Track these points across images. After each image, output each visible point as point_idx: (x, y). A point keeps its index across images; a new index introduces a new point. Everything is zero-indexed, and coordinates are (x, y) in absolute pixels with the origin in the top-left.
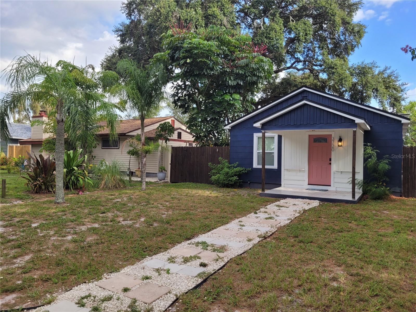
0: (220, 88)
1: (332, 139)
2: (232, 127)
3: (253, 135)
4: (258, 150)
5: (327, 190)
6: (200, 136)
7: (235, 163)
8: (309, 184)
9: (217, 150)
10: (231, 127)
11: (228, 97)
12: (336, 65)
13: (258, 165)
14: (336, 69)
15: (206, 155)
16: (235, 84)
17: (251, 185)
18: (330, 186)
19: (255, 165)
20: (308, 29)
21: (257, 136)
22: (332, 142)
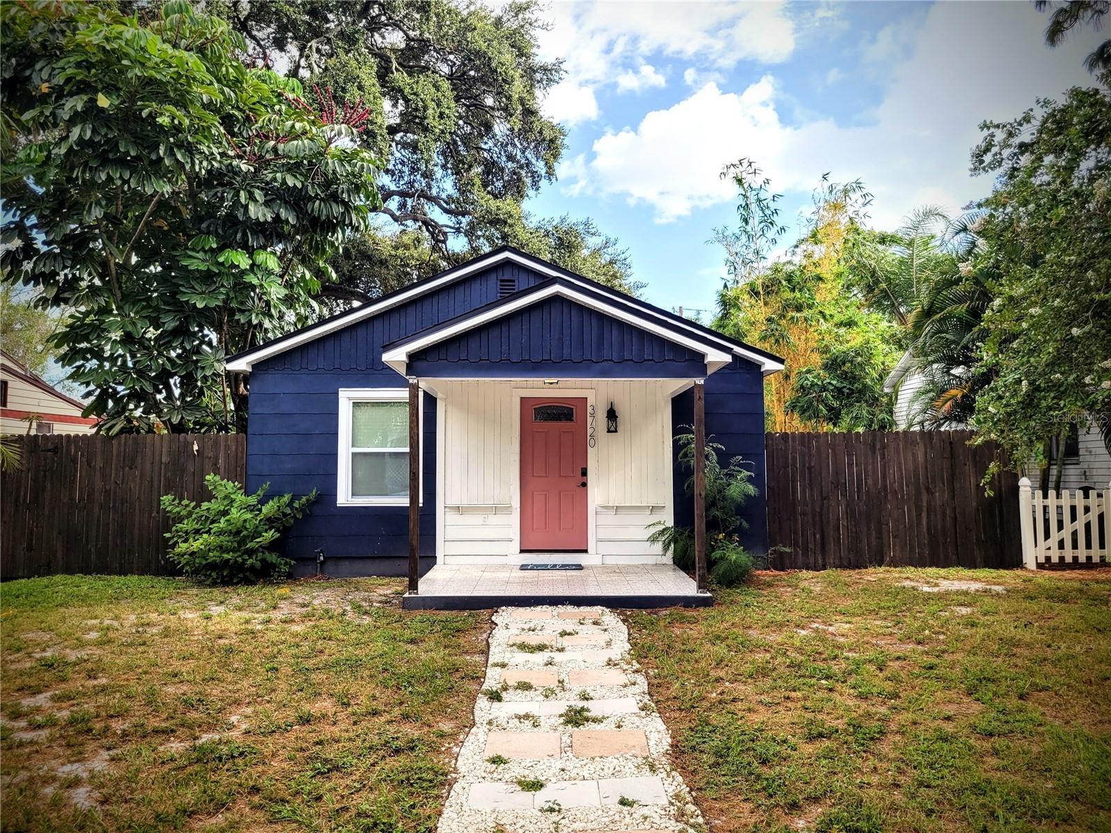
0: (209, 226)
1: (589, 410)
2: (257, 366)
3: (337, 393)
4: (353, 446)
5: (579, 567)
8: (522, 551)
9: (196, 447)
10: (253, 366)
11: (239, 259)
12: (511, 216)
13: (353, 495)
14: (511, 226)
15: (148, 466)
16: (269, 220)
17: (330, 567)
18: (586, 551)
19: (344, 497)
20: (444, 102)
21: (349, 399)
22: (589, 420)
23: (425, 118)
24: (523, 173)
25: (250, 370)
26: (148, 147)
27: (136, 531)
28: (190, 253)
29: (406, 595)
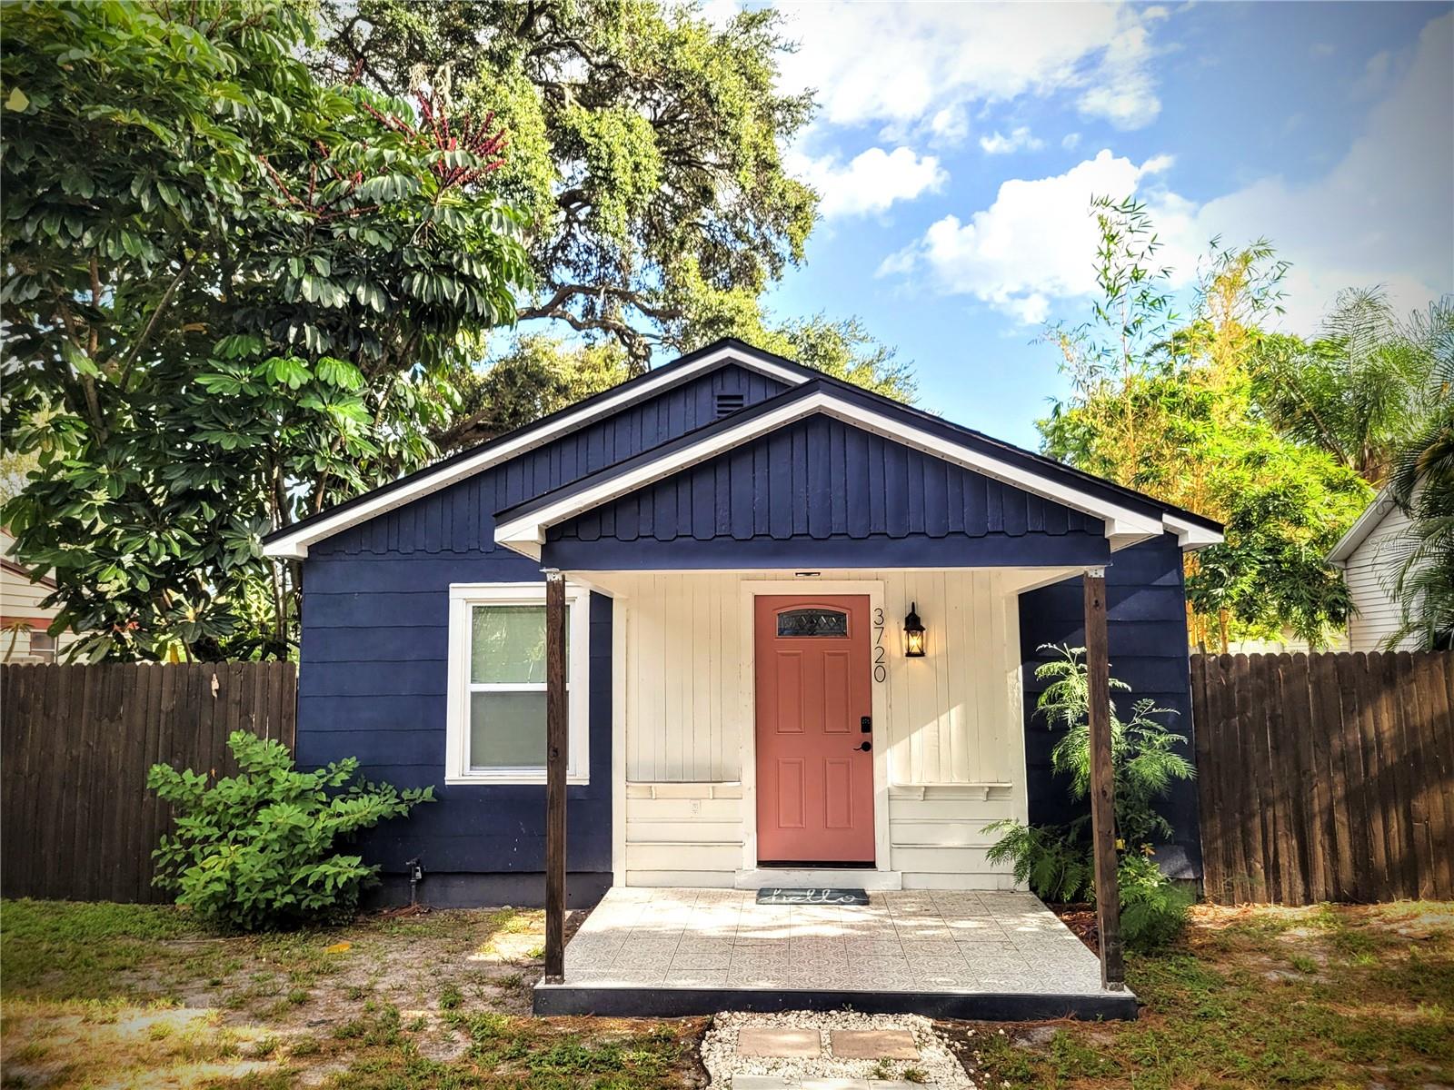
1: (874, 617)
2: (316, 548)
3: (447, 592)
4: (473, 681)
5: (862, 898)
6: (101, 596)
7: (337, 762)
8: (761, 862)
9: (215, 685)
10: (310, 548)
11: (292, 373)
12: (740, 313)
13: (473, 764)
15: (139, 719)
16: (340, 305)
17: (433, 887)
18: (871, 865)
19: (458, 769)
20: (641, 149)
21: (467, 601)
22: (874, 634)
23: (612, 170)
24: (758, 257)
25: (305, 554)
26: (113, 185)
27: (118, 827)
28: (212, 363)
29: (541, 985)
